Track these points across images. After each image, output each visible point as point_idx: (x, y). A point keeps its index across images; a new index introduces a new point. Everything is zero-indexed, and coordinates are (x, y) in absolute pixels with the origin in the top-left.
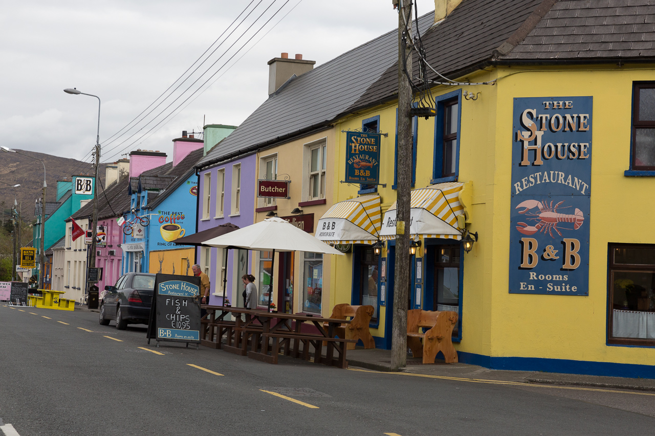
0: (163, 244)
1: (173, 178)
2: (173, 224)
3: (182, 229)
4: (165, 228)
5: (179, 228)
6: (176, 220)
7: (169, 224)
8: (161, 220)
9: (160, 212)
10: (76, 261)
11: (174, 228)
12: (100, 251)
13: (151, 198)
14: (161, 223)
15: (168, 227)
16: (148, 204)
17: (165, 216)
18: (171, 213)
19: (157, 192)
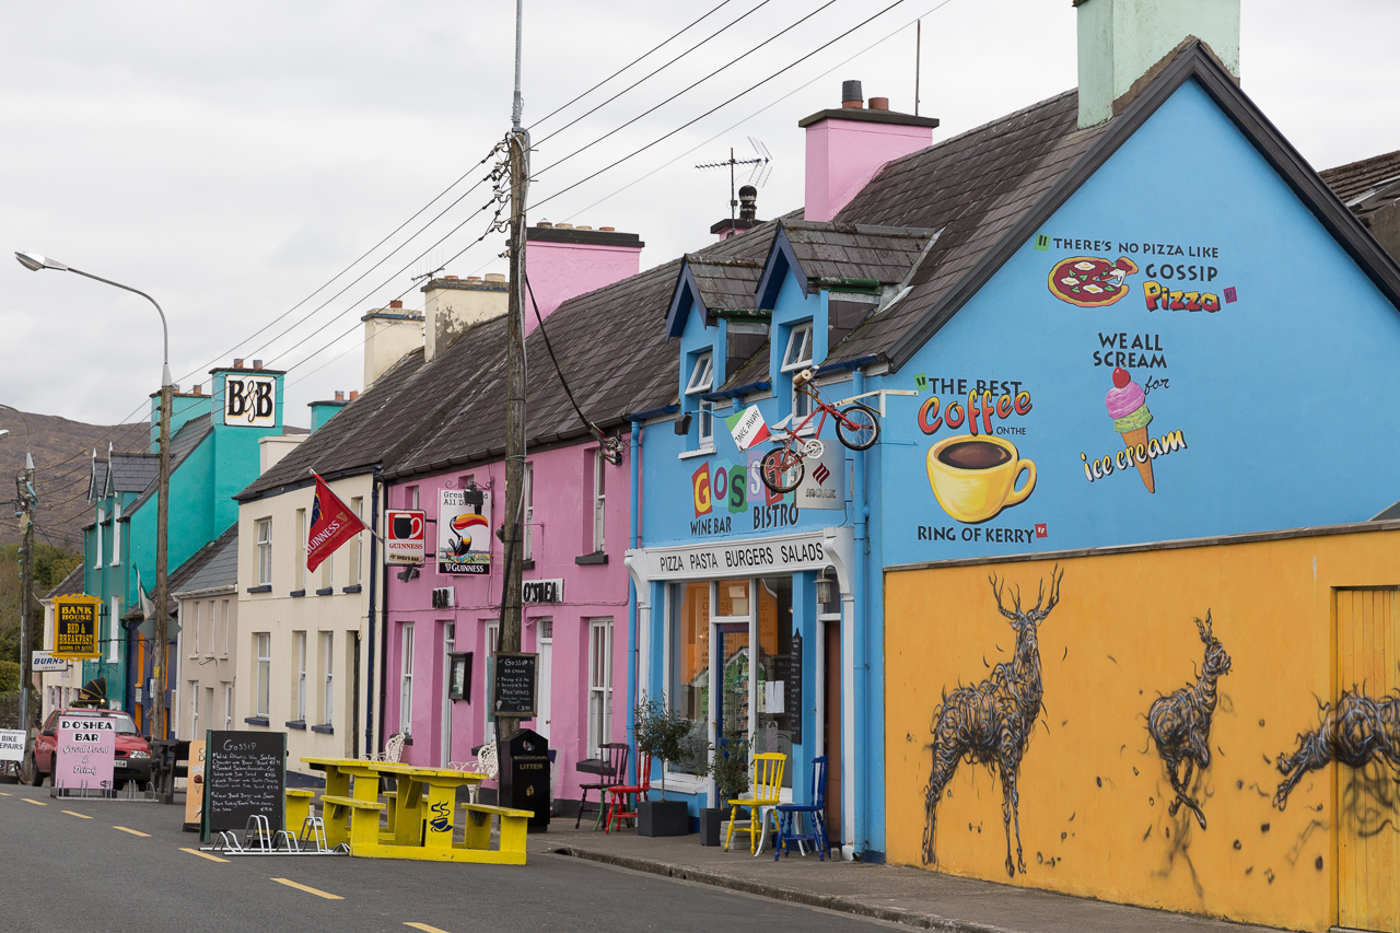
0: (943, 534)
1: (923, 238)
2: (983, 437)
3: (1023, 462)
4: (946, 456)
5: (1009, 456)
6: (995, 421)
7: (963, 436)
8: (931, 421)
9: (921, 382)
10: (301, 634)
11: (989, 457)
12: (451, 589)
13: (846, 326)
14: (930, 431)
15: (961, 451)
16: (831, 351)
17: (944, 400)
18: (971, 386)
19: (870, 300)
